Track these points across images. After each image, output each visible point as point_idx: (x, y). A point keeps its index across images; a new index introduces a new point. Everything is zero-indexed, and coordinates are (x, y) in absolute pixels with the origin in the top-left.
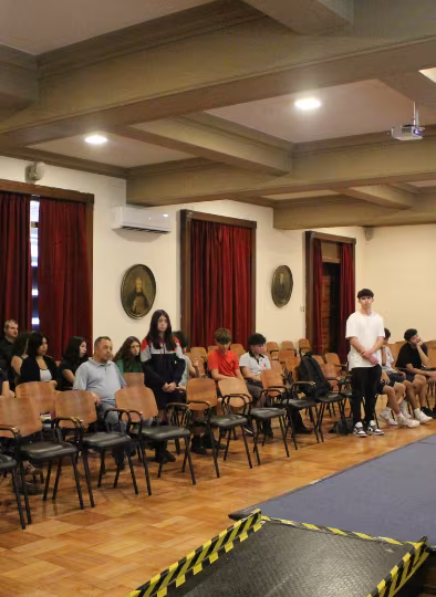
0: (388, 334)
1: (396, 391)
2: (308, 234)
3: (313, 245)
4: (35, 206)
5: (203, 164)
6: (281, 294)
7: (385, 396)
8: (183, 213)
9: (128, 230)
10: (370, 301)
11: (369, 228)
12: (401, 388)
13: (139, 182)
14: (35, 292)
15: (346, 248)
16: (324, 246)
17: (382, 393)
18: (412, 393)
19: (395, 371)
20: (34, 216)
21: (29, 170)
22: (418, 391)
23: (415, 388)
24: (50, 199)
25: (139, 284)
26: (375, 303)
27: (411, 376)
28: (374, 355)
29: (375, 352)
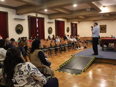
2: (71, 23)
3: (72, 24)
4: (37, 19)
5: (60, 13)
6: (68, 31)
8: (55, 20)
9: (49, 23)
11: (79, 22)
13: (50, 16)
14: (38, 31)
15: (76, 25)
16: (73, 25)
20: (37, 21)
21: (36, 15)
24: (39, 18)
25: (50, 30)
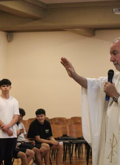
0: (22, 112)
1: (28, 156)
7: (20, 160)
10: (8, 88)
12: (31, 154)
17: (17, 158)
18: (39, 157)
19: (27, 141)
22: (44, 155)
23: (41, 153)
26: (12, 90)
27: (39, 144)
28: (11, 129)
29: (12, 126)
